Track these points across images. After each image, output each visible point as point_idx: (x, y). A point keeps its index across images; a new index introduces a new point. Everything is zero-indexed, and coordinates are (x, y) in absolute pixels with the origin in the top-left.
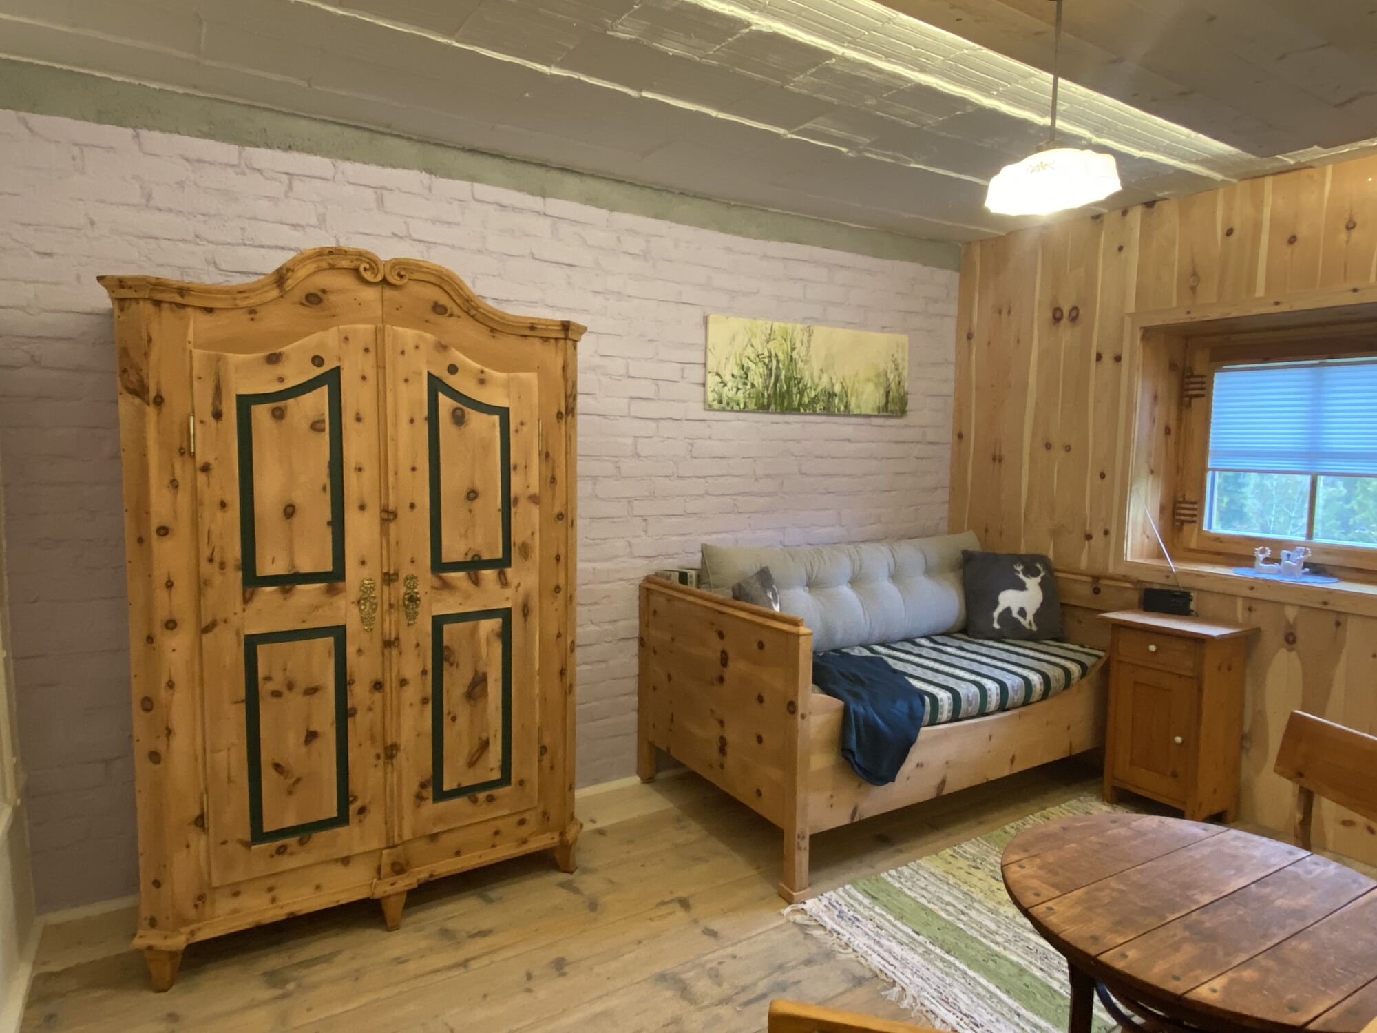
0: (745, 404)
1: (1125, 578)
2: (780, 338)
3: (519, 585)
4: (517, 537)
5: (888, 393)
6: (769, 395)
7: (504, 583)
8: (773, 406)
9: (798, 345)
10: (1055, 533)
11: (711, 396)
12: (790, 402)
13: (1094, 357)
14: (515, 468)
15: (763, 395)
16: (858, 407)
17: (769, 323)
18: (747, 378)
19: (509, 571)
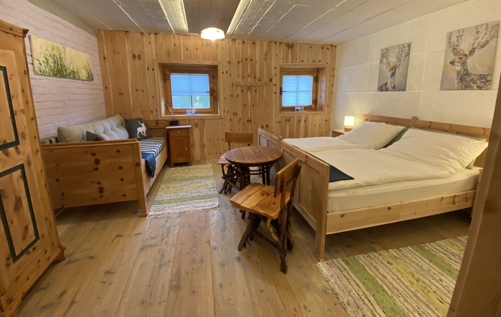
0: (49, 73)
2: (56, 49)
3: (24, 152)
4: (19, 131)
5: (88, 73)
6: (56, 70)
7: (19, 153)
8: (58, 75)
9: (62, 53)
10: (143, 112)
11: (37, 69)
12: (63, 74)
13: (147, 68)
14: (13, 96)
15: (54, 70)
16: (82, 77)
17: (52, 43)
18: (48, 63)
19: (19, 146)
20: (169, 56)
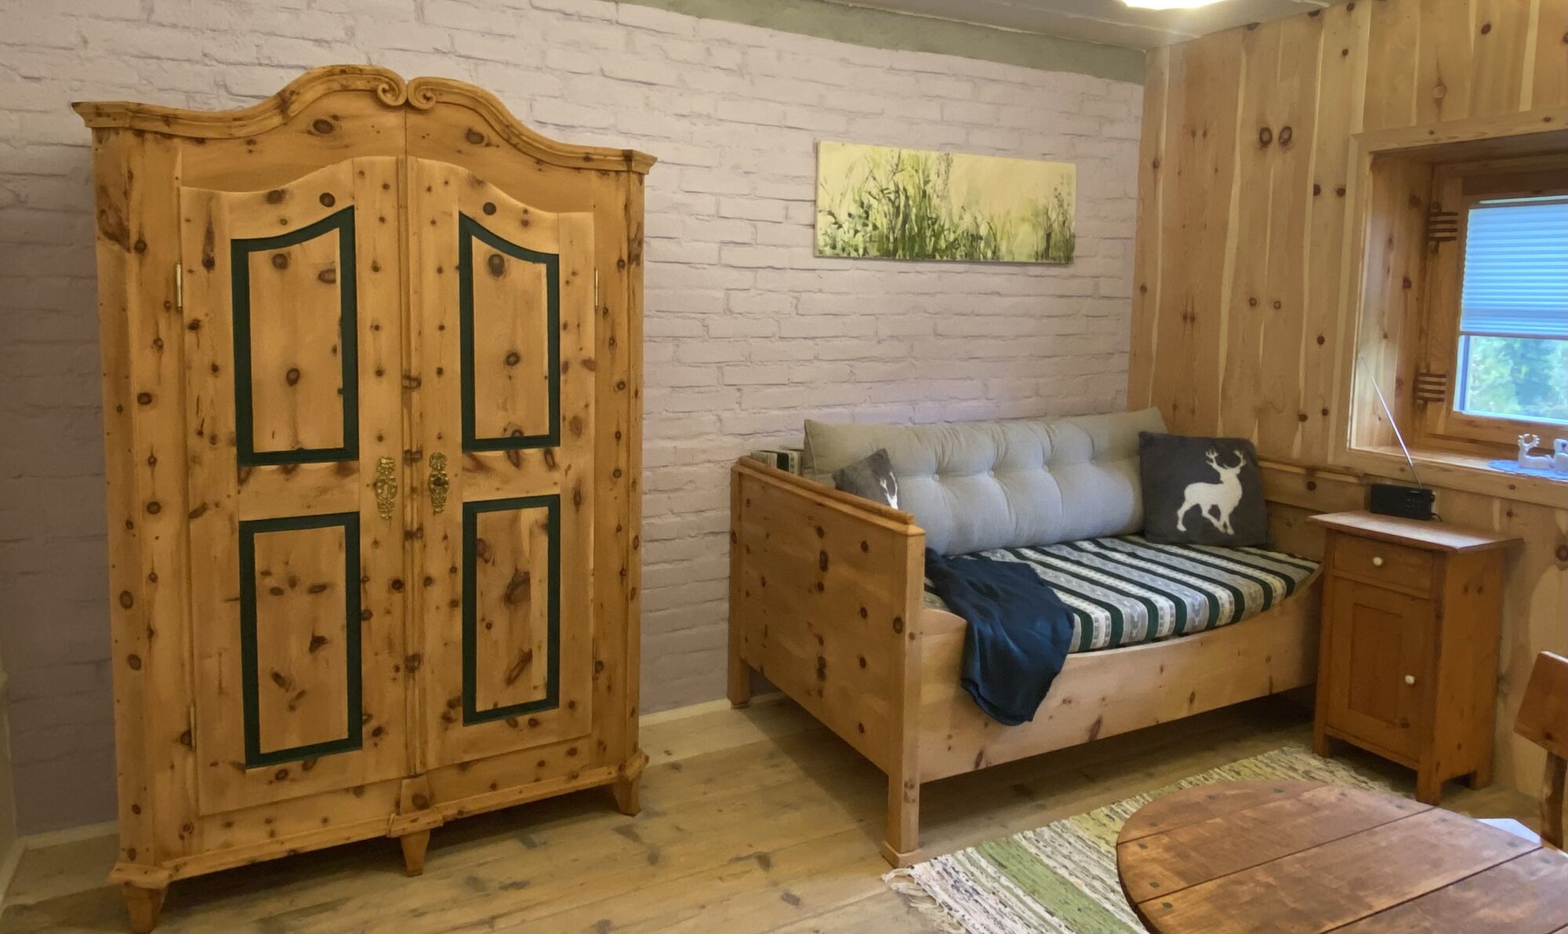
0: (865, 250)
1: (1347, 471)
2: (910, 168)
3: (569, 467)
4: (567, 409)
5: (1049, 236)
6: (895, 239)
7: (551, 464)
8: (900, 252)
10: (1261, 413)
11: (821, 240)
12: (923, 246)
13: (1310, 190)
14: (565, 326)
15: (888, 238)
16: (1010, 252)
17: (896, 150)
18: (867, 218)
19: (557, 450)
20: (1439, 103)
